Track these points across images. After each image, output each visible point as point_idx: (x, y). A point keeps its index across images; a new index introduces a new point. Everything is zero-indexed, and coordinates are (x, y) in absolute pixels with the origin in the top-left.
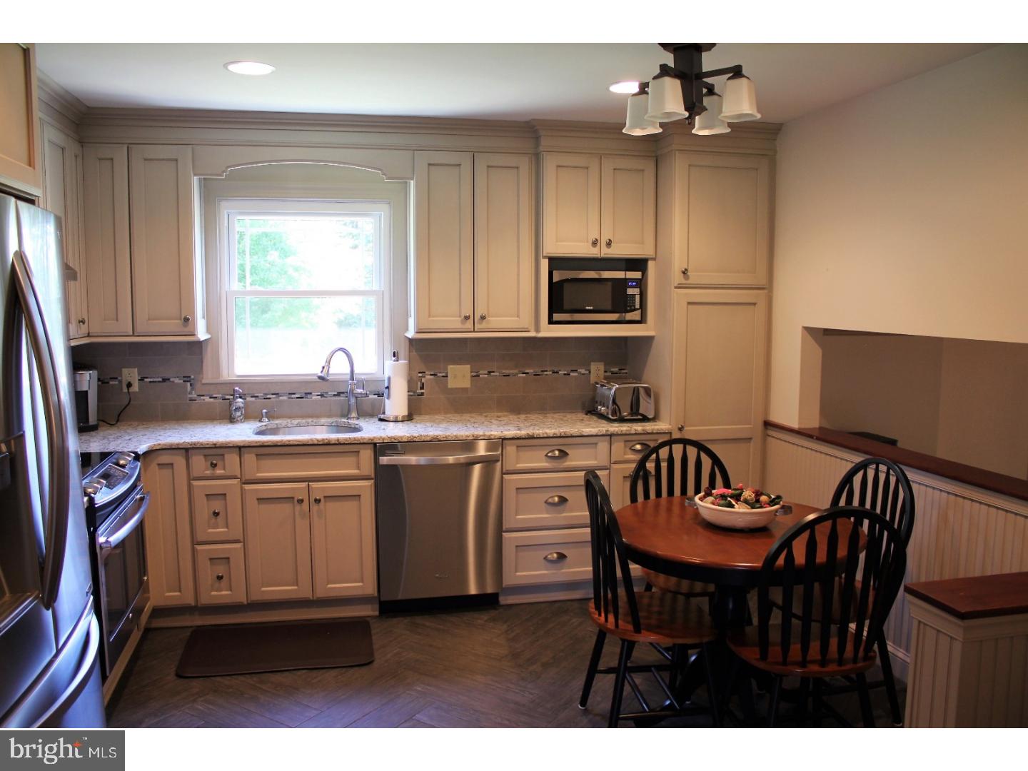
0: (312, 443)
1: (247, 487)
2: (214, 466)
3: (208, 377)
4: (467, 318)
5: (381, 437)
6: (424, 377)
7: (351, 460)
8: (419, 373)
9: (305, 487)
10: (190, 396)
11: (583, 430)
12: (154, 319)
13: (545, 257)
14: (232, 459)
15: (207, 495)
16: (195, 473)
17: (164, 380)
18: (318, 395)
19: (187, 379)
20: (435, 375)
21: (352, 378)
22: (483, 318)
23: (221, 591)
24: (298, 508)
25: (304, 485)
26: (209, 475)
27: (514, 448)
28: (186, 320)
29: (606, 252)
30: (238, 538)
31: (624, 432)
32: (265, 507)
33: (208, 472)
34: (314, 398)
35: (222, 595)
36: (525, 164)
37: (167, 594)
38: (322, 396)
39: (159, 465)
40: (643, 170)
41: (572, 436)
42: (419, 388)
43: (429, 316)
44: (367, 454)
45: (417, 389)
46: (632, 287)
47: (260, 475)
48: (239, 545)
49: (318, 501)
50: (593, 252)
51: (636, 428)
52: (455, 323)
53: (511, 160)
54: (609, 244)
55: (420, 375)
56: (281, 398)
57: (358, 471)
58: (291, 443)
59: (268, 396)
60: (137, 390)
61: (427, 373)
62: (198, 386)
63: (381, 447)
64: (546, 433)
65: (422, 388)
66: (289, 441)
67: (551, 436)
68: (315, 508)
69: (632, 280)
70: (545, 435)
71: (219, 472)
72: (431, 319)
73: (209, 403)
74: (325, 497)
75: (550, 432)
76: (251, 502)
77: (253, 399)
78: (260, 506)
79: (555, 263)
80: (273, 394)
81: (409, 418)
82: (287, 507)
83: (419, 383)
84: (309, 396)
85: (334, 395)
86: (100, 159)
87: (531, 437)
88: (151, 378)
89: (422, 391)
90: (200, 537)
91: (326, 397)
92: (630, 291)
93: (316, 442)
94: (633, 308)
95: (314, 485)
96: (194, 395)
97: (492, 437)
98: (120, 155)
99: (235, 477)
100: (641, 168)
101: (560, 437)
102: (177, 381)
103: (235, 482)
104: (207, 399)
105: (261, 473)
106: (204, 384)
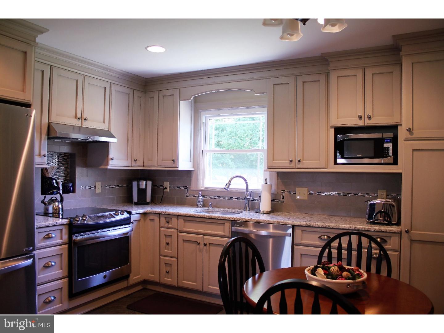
0: (204, 217)
1: (180, 234)
2: (168, 222)
3: (193, 187)
4: (291, 161)
5: (234, 218)
6: (284, 193)
7: (221, 227)
8: (282, 191)
9: (201, 238)
10: (186, 195)
11: (340, 225)
12: (164, 160)
13: (331, 127)
14: (174, 220)
15: (165, 235)
16: (162, 225)
17: (178, 188)
18: (236, 199)
19: (186, 187)
20: (289, 192)
21: (247, 191)
22: (299, 161)
23: (169, 278)
24: (198, 246)
25: (201, 236)
26: (166, 226)
27: (300, 231)
28: (173, 161)
29: (368, 123)
30: (175, 256)
31: (366, 229)
32: (187, 245)
33: (166, 225)
34: (234, 199)
35: (168, 280)
36: (323, 79)
37: (150, 275)
38: (237, 199)
39: (150, 219)
40: (392, 72)
41: (333, 228)
42: (282, 198)
43: (273, 160)
44: (227, 225)
45: (281, 199)
46: (387, 142)
47: (185, 229)
48: (175, 259)
49: (206, 245)
50: (360, 123)
51: (375, 228)
52: (286, 163)
53: (315, 77)
54: (369, 118)
55: (283, 192)
56: (220, 199)
57: (224, 233)
58: (196, 216)
59: (216, 197)
60: (168, 191)
61: (286, 191)
62: (189, 191)
63: (235, 223)
64: (317, 225)
65: (283, 198)
66: (195, 215)
67: (321, 226)
68: (205, 247)
69: (387, 138)
70: (317, 226)
71: (170, 226)
72: (274, 161)
73: (193, 199)
74: (209, 244)
75: (320, 224)
76: (181, 241)
77: (210, 198)
78: (184, 243)
79: (338, 130)
80: (217, 196)
81: (269, 213)
82: (194, 246)
83: (282, 196)
84: (232, 198)
85: (243, 199)
86: (150, 98)
87: (309, 226)
88: (174, 186)
89: (283, 200)
90: (162, 253)
91: (239, 200)
92: (386, 145)
93: (206, 217)
94: (388, 155)
95: (205, 237)
96: (188, 195)
97: (288, 224)
98: (156, 95)
99: (175, 229)
100: (390, 71)
101: (326, 228)
102: (182, 188)
103: (176, 231)
104: (192, 197)
105: (185, 228)
106: (192, 190)
